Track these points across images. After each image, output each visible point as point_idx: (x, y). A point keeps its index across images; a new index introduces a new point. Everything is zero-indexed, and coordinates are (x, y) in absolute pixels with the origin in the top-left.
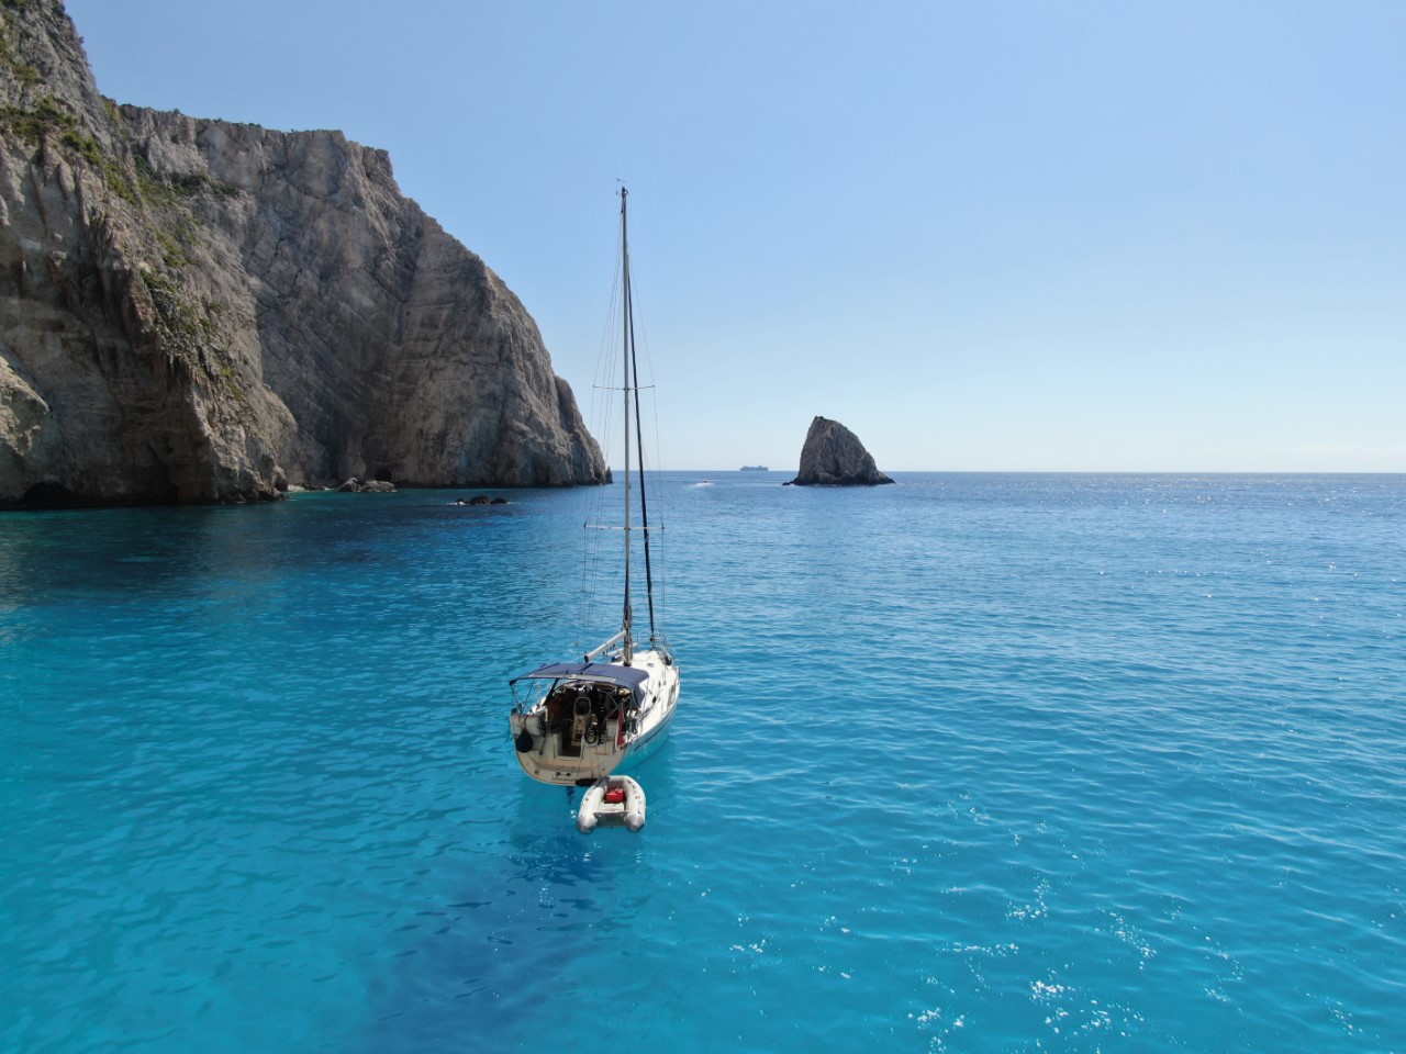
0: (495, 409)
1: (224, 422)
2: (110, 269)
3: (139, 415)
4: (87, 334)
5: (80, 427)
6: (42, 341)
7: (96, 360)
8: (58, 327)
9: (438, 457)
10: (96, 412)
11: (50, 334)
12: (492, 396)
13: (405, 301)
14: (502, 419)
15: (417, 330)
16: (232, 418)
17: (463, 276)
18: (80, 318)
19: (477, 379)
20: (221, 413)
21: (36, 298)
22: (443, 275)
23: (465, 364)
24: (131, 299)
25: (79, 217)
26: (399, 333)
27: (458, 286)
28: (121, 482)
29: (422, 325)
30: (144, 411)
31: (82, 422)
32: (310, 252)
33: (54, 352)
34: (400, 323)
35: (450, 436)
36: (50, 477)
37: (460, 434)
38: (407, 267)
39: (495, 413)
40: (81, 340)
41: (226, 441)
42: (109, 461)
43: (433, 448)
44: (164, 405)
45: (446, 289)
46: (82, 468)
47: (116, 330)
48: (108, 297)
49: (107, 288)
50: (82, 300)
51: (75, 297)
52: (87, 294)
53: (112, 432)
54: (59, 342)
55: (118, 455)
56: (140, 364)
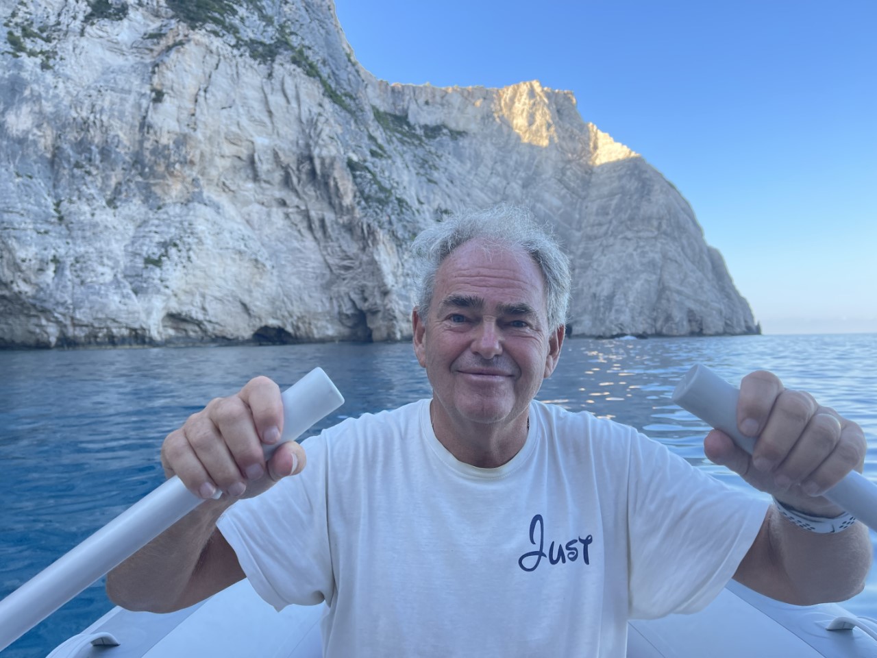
0: (655, 274)
2: (319, 156)
3: (342, 272)
4: (303, 208)
5: (297, 282)
6: (269, 215)
7: (310, 228)
8: (282, 203)
9: (607, 314)
10: (310, 270)
11: (275, 209)
12: (652, 264)
13: (584, 198)
14: (660, 281)
15: (592, 219)
17: (629, 172)
18: (298, 195)
19: (639, 250)
21: (265, 182)
22: (613, 174)
23: (629, 239)
26: (579, 222)
27: (624, 181)
28: (329, 326)
29: (597, 214)
30: (346, 268)
31: (299, 278)
32: (516, 169)
33: (278, 222)
34: (580, 214)
35: (617, 297)
36: (272, 322)
37: (625, 295)
38: (586, 173)
39: (654, 277)
40: (299, 213)
42: (320, 310)
43: (603, 307)
44: (361, 264)
45: (616, 184)
46: (299, 314)
47: (325, 205)
48: (319, 178)
49: (318, 171)
50: (299, 181)
51: (295, 180)
52: (304, 177)
53: (322, 285)
54: (281, 215)
55: (328, 305)
56: (343, 230)
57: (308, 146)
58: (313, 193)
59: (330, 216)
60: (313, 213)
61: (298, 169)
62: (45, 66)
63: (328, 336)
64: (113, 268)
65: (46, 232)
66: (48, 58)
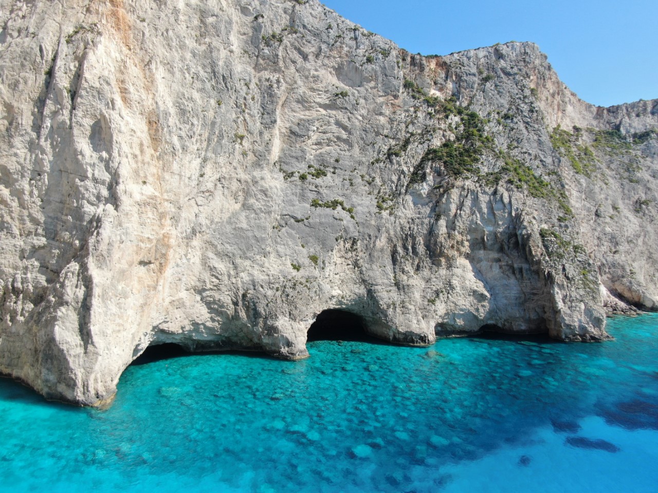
1: (571, 301)
2: (521, 234)
3: (532, 296)
4: (510, 262)
5: (505, 301)
6: (491, 267)
7: (514, 273)
8: (499, 260)
10: (512, 295)
11: (495, 263)
16: (577, 299)
18: (508, 256)
20: (571, 297)
21: (490, 250)
24: (529, 246)
25: (510, 213)
28: (522, 324)
30: (535, 294)
31: (506, 299)
33: (496, 271)
36: (490, 322)
40: (507, 265)
41: (571, 311)
42: (518, 315)
44: (543, 292)
46: (505, 318)
47: (523, 260)
48: (520, 246)
49: (520, 242)
50: (509, 248)
51: (506, 247)
52: (511, 245)
53: (519, 303)
54: (498, 267)
55: (522, 313)
56: (533, 274)
57: (515, 228)
58: (516, 254)
59: (525, 266)
60: (515, 266)
61: (508, 241)
62: (391, 214)
63: (522, 330)
64: (414, 306)
65: (390, 291)
66: (392, 209)
